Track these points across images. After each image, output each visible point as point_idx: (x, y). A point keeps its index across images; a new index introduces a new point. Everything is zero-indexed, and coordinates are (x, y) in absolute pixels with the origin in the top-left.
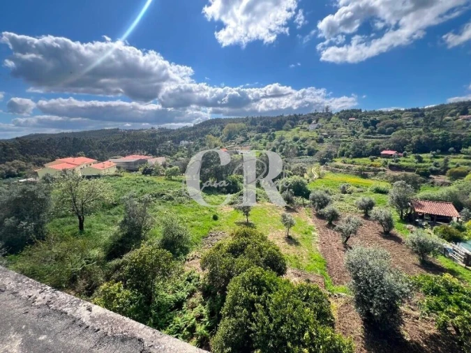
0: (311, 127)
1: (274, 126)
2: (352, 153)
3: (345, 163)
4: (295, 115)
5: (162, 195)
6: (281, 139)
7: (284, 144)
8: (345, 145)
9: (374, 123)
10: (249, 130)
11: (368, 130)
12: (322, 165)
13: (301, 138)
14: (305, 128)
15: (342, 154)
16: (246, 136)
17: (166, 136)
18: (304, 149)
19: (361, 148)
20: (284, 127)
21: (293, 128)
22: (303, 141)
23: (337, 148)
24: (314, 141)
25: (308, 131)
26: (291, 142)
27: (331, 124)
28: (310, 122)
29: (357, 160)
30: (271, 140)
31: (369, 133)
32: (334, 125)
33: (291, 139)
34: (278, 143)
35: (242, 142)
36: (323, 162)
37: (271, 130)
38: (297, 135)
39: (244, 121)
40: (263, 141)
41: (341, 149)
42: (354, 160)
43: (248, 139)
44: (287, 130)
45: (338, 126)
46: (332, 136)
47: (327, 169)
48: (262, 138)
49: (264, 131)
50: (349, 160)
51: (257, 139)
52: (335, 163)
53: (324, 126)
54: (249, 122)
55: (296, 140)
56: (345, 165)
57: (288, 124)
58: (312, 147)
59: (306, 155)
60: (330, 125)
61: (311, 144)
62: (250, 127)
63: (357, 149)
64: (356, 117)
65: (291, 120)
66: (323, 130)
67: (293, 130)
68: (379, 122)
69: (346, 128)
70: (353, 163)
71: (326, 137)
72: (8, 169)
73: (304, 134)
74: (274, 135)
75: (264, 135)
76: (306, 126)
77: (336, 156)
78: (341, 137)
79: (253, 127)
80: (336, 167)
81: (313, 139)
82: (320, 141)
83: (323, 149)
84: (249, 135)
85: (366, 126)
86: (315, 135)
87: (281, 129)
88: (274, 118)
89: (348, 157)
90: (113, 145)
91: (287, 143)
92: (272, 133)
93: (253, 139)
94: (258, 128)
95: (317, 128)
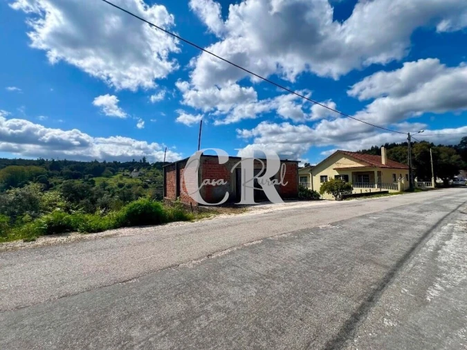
0: (134, 174)
1: (89, 172)
4: (115, 162)
6: (104, 185)
10: (51, 176)
13: (126, 184)
14: (127, 175)
16: (47, 183)
20: (104, 174)
21: (114, 174)
22: (129, 187)
24: (140, 187)
25: (131, 177)
26: (116, 188)
27: (152, 173)
28: (131, 170)
32: (154, 174)
33: (115, 185)
37: (87, 176)
38: (121, 182)
43: (52, 186)
44: (107, 177)
45: (158, 174)
46: (155, 183)
49: (76, 177)
53: (146, 174)
54: (48, 166)
55: (121, 186)
57: (107, 171)
58: (139, 192)
60: (150, 174)
61: (137, 190)
62: (51, 172)
65: (110, 166)
66: (146, 178)
67: (115, 177)
71: (150, 183)
73: (127, 181)
74: (93, 182)
76: (128, 173)
79: (56, 172)
81: (138, 185)
82: (146, 187)
84: (52, 181)
86: (140, 182)
87: (101, 176)
91: (112, 188)
92: (90, 179)
93: (61, 185)
94: (67, 173)
95: (139, 176)
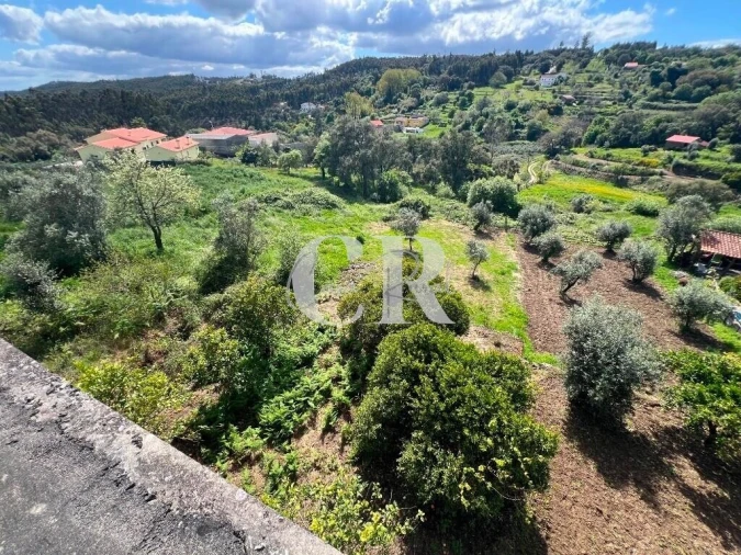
0: (546, 81)
1: (473, 77)
2: (612, 137)
3: (592, 157)
4: (518, 53)
5: (276, 199)
6: (483, 105)
7: (487, 116)
8: (601, 121)
9: (675, 74)
10: (426, 84)
11: (657, 90)
12: (548, 158)
13: (521, 104)
14: (532, 83)
15: (591, 140)
16: (418, 97)
17: (276, 92)
18: (523, 127)
19: (631, 129)
20: (493, 80)
21: (509, 81)
22: (523, 110)
23: (585, 128)
24: (545, 111)
25: (537, 88)
26: (500, 111)
27: (586, 75)
28: (544, 70)
29: (616, 152)
30: (463, 106)
31: (655, 98)
32: (590, 78)
33: (502, 106)
34: (477, 113)
35: (410, 109)
36: (551, 153)
37: (466, 85)
38: (513, 98)
39: (418, 64)
40: (450, 107)
41: (592, 128)
42: (611, 151)
43: (421, 103)
44: (497, 86)
45: (599, 80)
46: (581, 102)
47: (557, 167)
48: (446, 101)
49: (453, 86)
50: (602, 152)
51: (439, 103)
52: (574, 156)
53: (570, 80)
54: (427, 66)
55: (510, 107)
56: (590, 160)
57: (500, 74)
58: (538, 123)
59: (523, 139)
60: (582, 79)
61: (536, 117)
62: (428, 78)
63: (623, 129)
64: (641, 62)
66: (566, 88)
67: (510, 87)
68: (685, 72)
69: (612, 84)
70: (607, 157)
71: (569, 103)
72: (34, 145)
73: (527, 96)
74: (471, 97)
75: (452, 96)
76: (534, 79)
77: (578, 144)
78: (597, 104)
79: (434, 78)
80: (573, 164)
81: (543, 107)
82: (556, 111)
83: (556, 128)
84: (424, 93)
85: (656, 80)
86: (548, 98)
87: (486, 84)
88: (477, 59)
89: (601, 144)
90: (190, 108)
91: (493, 112)
92: (468, 91)
93: (431, 102)
94: (444, 80)
95: (555, 84)
